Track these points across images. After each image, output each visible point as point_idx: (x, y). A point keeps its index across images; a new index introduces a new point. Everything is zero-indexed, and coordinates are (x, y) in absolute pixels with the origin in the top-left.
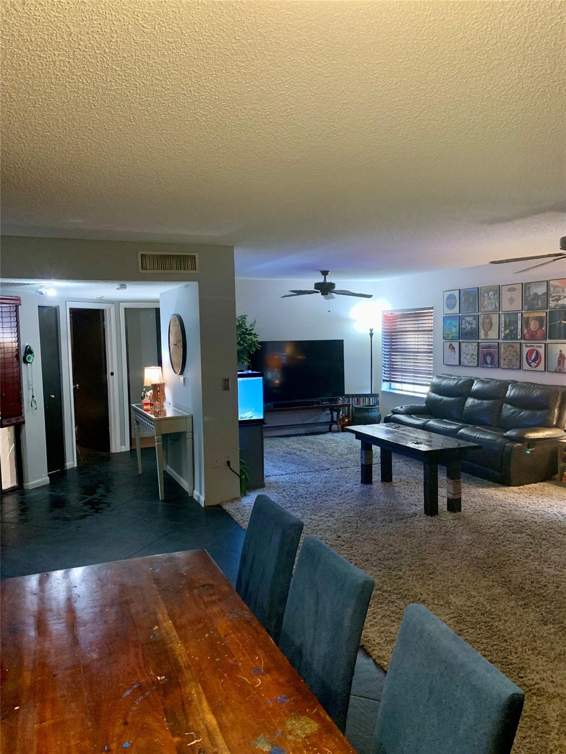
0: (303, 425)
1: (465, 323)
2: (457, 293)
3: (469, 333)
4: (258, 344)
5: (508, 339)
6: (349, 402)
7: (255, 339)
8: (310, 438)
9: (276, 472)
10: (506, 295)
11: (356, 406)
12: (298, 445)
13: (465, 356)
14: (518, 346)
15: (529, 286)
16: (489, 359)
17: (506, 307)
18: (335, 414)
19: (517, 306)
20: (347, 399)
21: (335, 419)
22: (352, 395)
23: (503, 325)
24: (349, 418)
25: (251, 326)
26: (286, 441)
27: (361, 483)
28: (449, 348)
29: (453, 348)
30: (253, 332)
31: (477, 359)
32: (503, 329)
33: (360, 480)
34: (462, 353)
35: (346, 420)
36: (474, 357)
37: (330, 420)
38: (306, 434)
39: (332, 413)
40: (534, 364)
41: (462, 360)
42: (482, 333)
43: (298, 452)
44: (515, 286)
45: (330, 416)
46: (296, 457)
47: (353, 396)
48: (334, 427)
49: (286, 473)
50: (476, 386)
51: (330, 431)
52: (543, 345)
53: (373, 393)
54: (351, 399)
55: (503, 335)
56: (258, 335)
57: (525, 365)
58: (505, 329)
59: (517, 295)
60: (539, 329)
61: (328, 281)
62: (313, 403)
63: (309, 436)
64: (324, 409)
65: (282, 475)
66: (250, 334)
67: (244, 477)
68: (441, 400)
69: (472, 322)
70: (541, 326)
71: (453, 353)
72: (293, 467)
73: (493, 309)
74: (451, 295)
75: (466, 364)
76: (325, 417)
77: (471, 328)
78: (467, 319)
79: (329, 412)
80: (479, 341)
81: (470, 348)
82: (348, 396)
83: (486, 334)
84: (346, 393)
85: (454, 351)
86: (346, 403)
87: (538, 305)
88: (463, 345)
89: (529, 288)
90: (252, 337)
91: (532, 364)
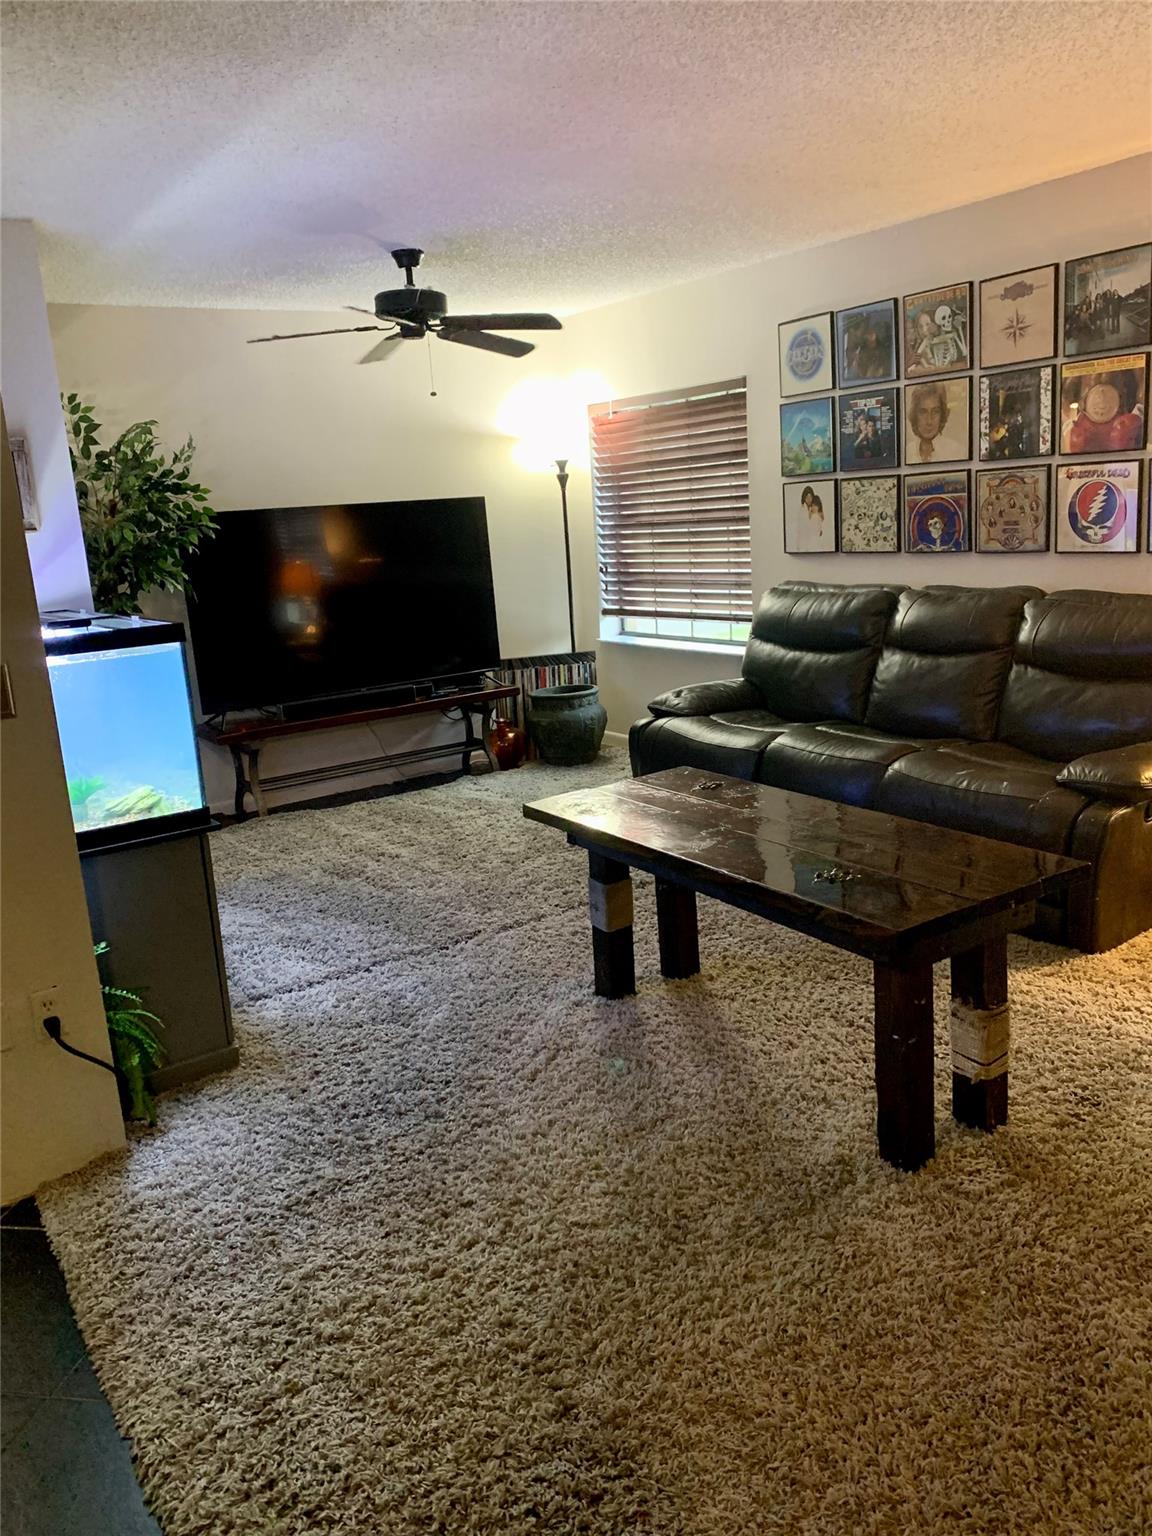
0: (388, 762)
1: (855, 418)
2: (822, 326)
3: (867, 447)
4: (212, 519)
5: (1003, 458)
6: (513, 682)
7: (198, 506)
8: (410, 801)
9: (294, 968)
10: (995, 312)
11: (534, 693)
12: (372, 835)
13: (853, 521)
14: (1042, 476)
15: (1085, 268)
16: (936, 528)
17: (997, 351)
18: (477, 719)
19: (1037, 345)
20: (507, 674)
21: (478, 734)
22: (521, 660)
23: (985, 414)
24: (516, 726)
25: (176, 459)
26: (333, 820)
27: (597, 993)
28: (803, 501)
29: (816, 501)
30: (190, 481)
31: (895, 528)
32: (984, 427)
33: (589, 977)
34: (845, 514)
35: (511, 735)
36: (887, 523)
37: (463, 739)
38: (399, 788)
39: (467, 719)
40: (1097, 532)
41: (848, 534)
42: (912, 449)
43: (372, 865)
44: (1027, 278)
45: (462, 726)
46: (366, 889)
47: (524, 663)
48: (478, 756)
49: (325, 970)
50: (905, 615)
51: (468, 770)
52: (1134, 467)
53: (577, 651)
54: (518, 673)
55: (985, 445)
56: (206, 491)
57: (1067, 538)
58: (994, 423)
59: (1039, 311)
60: (1120, 413)
61: (420, 284)
62: (408, 696)
63: (404, 796)
64: (444, 708)
65: (310, 985)
66: (178, 489)
67: (136, 1060)
68: (795, 663)
69: (877, 413)
70: (1127, 404)
71: (816, 516)
72: (352, 937)
73: (952, 363)
74: (804, 332)
75: (860, 545)
76: (448, 730)
77: (875, 432)
78: (861, 403)
79: (457, 714)
80: (903, 471)
81: (875, 495)
82: (511, 664)
83: (926, 443)
84: (503, 656)
85: (820, 510)
86: (506, 685)
87: (1116, 330)
88: (848, 489)
89: (1084, 279)
90: (189, 497)
91: (1089, 532)
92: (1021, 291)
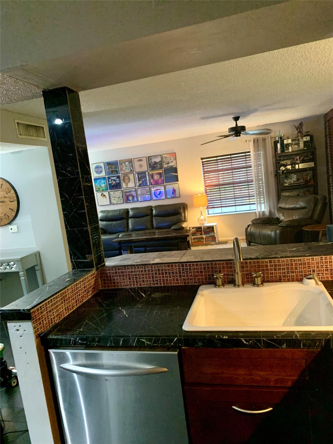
1: (111, 181)
3: (115, 185)
5: (141, 186)
10: (136, 164)
14: (149, 188)
16: (130, 198)
17: (138, 169)
19: (145, 168)
28: (101, 196)
29: (104, 195)
34: (112, 198)
36: (121, 198)
40: (159, 196)
41: (112, 201)
42: (124, 185)
57: (154, 198)
58: (139, 181)
59: (144, 163)
60: (160, 178)
69: (116, 180)
70: (161, 177)
71: (105, 198)
73: (130, 171)
74: (98, 166)
75: (115, 202)
77: (116, 183)
78: (112, 178)
81: (118, 193)
83: (127, 184)
85: (106, 197)
87: (157, 167)
88: (112, 193)
89: (151, 159)
91: (158, 196)
92: (140, 160)
